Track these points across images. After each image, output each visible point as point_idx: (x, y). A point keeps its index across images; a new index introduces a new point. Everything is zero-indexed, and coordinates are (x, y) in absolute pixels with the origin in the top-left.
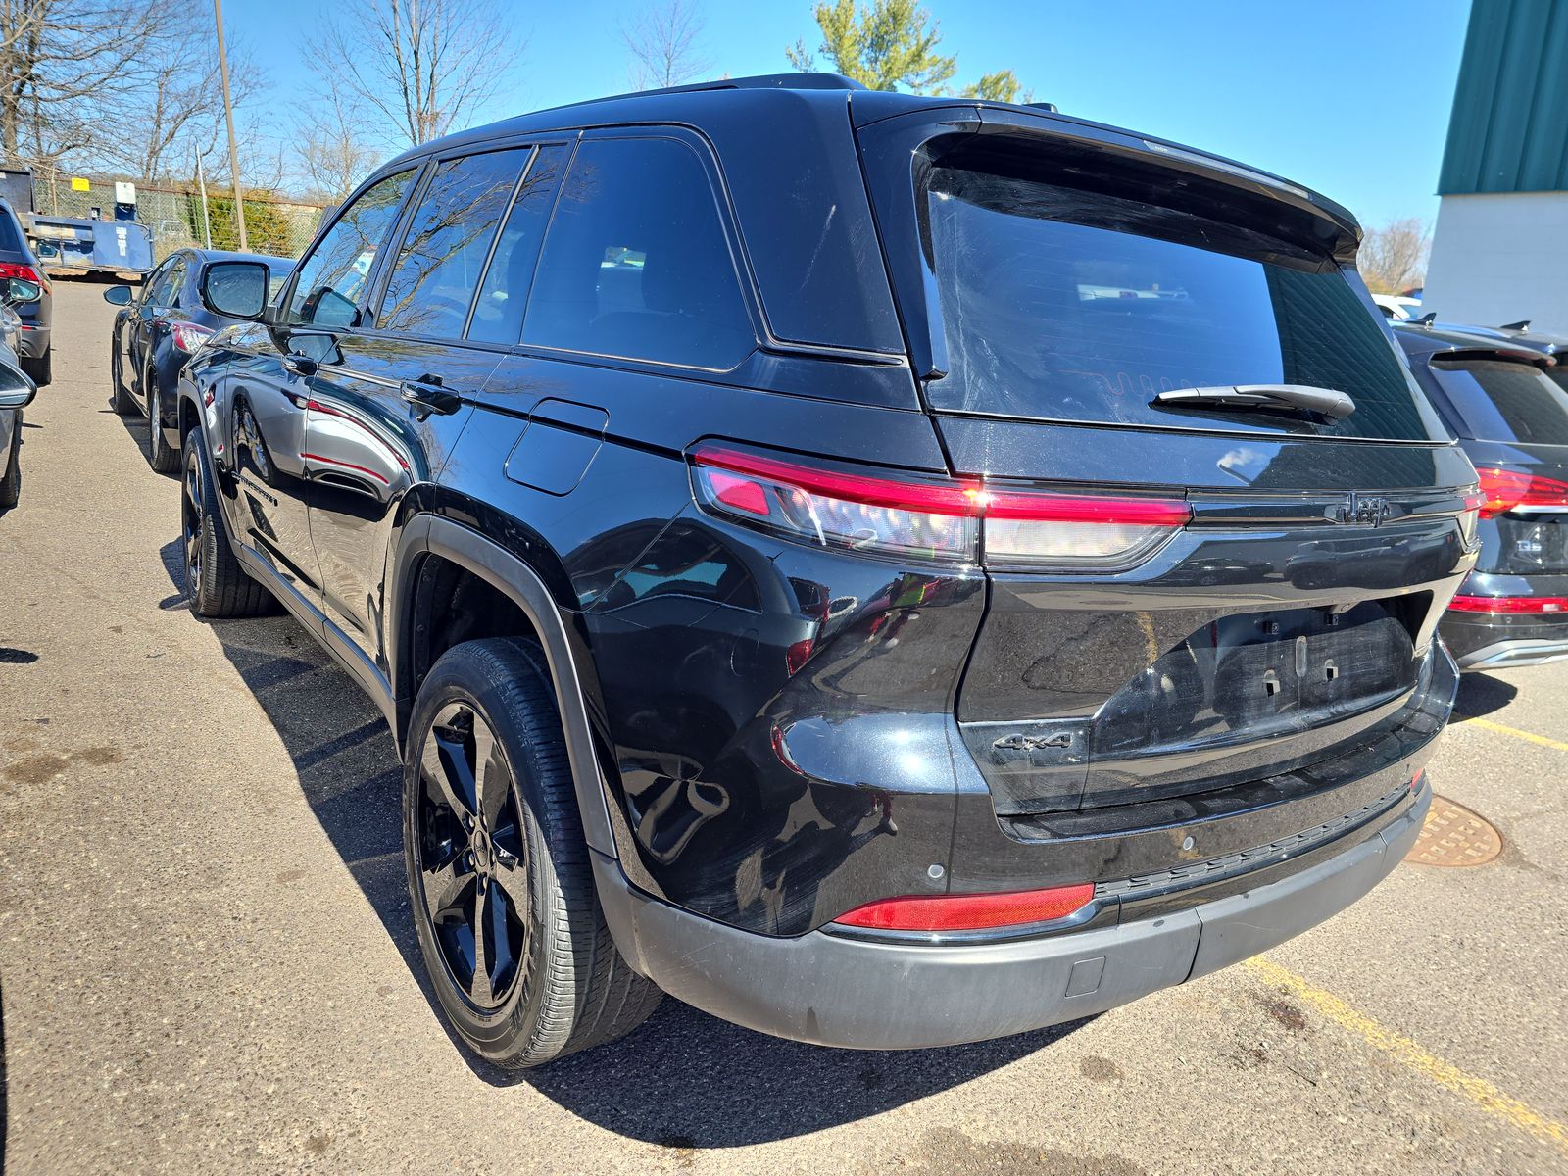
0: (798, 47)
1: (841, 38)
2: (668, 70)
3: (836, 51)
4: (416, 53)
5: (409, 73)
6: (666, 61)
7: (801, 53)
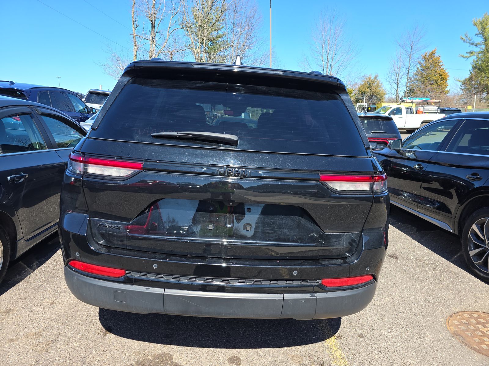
0: (465, 35)
1: (485, 29)
2: (411, 50)
3: (482, 34)
4: (327, 58)
5: (325, 63)
6: (411, 47)
7: (467, 37)
